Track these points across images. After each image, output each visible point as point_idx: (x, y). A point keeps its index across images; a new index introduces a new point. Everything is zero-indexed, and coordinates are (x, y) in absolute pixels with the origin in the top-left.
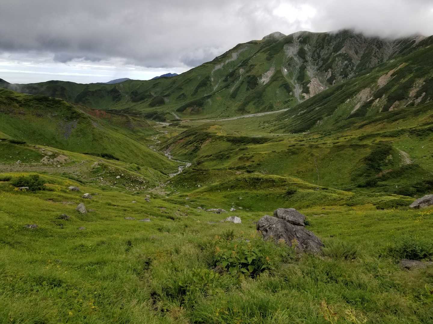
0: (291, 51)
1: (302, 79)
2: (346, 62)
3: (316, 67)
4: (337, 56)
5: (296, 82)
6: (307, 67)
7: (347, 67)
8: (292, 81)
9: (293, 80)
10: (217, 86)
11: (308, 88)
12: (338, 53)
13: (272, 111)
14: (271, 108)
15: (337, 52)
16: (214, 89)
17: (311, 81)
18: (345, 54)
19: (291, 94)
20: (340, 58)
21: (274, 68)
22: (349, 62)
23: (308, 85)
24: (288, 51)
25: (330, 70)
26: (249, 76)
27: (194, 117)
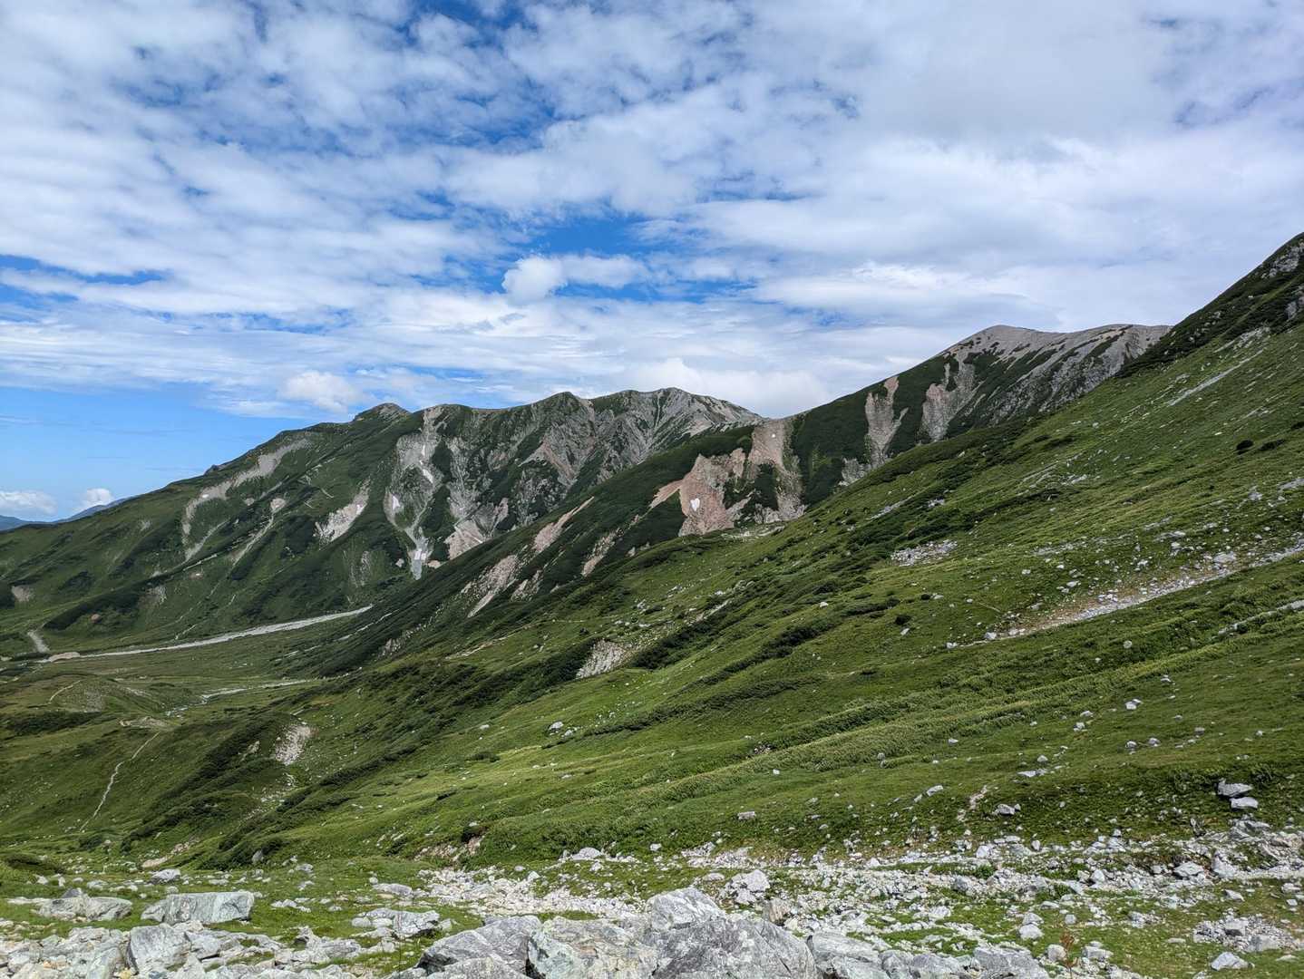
0: (417, 453)
1: (438, 524)
2: (544, 482)
3: (475, 494)
4: (525, 467)
5: (421, 531)
6: (453, 493)
7: (547, 493)
8: (409, 531)
9: (412, 528)
10: (198, 547)
11: (447, 547)
12: (526, 461)
13: (340, 611)
14: (339, 604)
15: (528, 456)
16: (188, 557)
17: (454, 530)
18: (543, 462)
19: (400, 563)
20: (531, 471)
21: (367, 497)
22: (550, 481)
23: (447, 541)
24: (408, 453)
25: (504, 501)
26: (292, 520)
27: (97, 642)
